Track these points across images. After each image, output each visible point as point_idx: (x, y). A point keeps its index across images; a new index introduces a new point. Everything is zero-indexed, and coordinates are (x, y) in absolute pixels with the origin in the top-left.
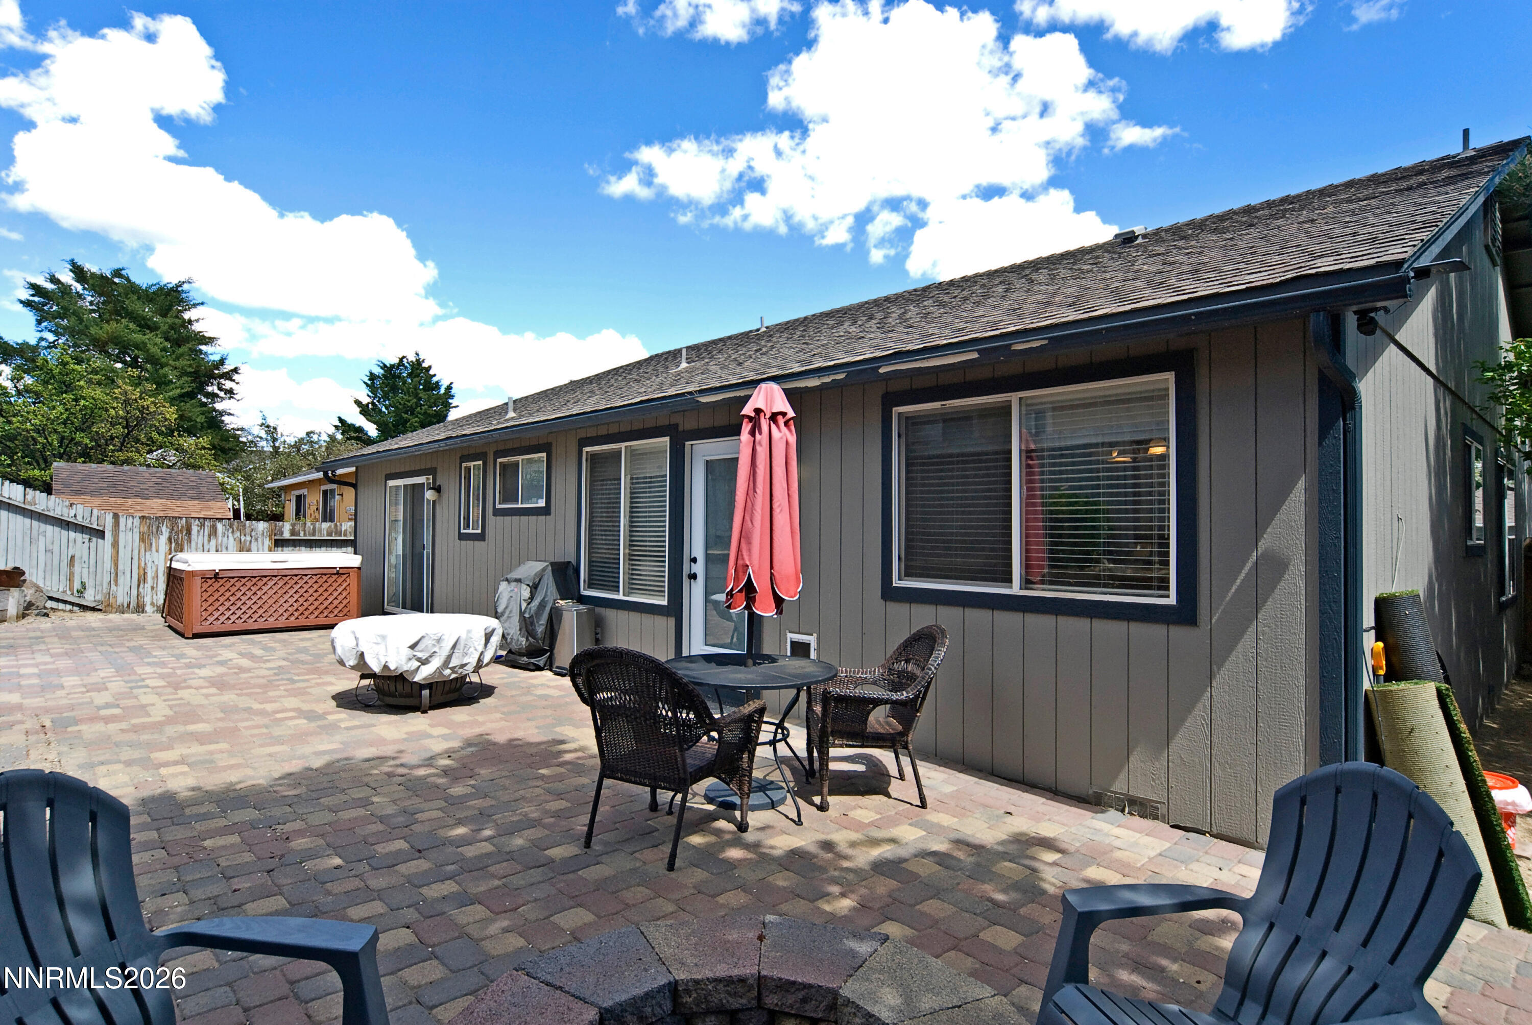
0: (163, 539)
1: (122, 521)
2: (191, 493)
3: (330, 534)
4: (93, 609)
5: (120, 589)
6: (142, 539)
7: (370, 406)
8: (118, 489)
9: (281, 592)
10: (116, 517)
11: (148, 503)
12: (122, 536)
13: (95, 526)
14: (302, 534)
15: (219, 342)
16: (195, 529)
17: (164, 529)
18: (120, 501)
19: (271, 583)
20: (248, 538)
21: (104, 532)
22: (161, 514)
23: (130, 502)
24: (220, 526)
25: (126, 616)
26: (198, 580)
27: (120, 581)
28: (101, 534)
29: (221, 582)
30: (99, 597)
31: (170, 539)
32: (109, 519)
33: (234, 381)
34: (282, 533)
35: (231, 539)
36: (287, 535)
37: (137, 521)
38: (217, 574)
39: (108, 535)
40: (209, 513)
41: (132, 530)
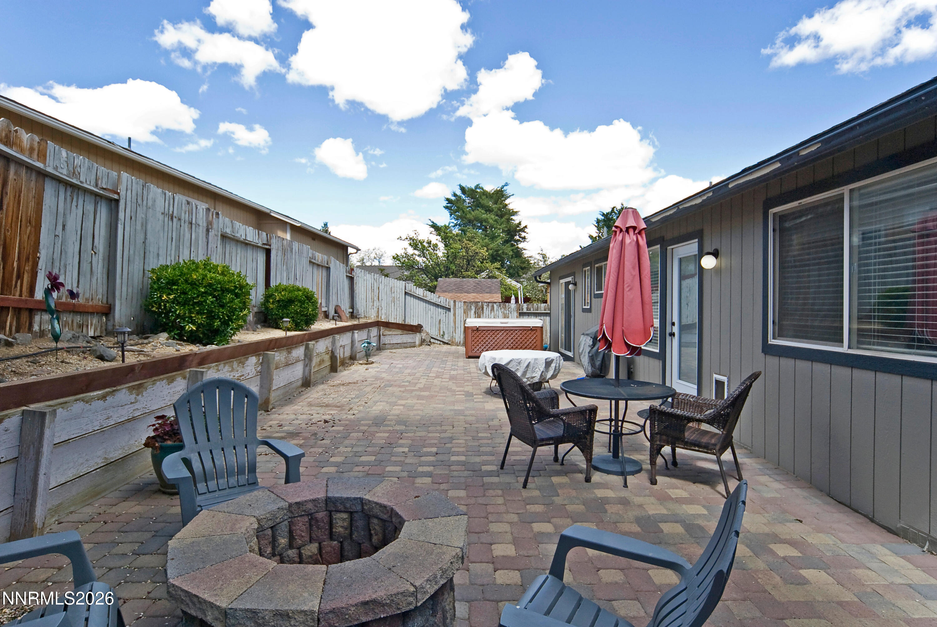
0: (473, 312)
1: (457, 303)
2: (488, 290)
3: (545, 310)
4: (447, 344)
5: (457, 335)
6: (465, 312)
7: (597, 238)
8: (460, 289)
9: (505, 338)
10: (455, 302)
11: (469, 295)
12: (457, 310)
13: (447, 306)
14: (532, 309)
15: (519, 213)
16: (485, 307)
17: (473, 307)
18: (459, 295)
19: (501, 334)
20: (507, 312)
21: (450, 309)
22: (472, 300)
23: (463, 295)
24: (495, 306)
25: (459, 347)
26: (470, 330)
27: (457, 331)
28: (449, 310)
29: (480, 332)
30: (449, 339)
31: (475, 312)
32: (452, 303)
33: (525, 232)
34: (523, 309)
35: (500, 312)
36: (525, 310)
37: (462, 303)
38: (477, 328)
39: (452, 310)
40: (492, 300)
41: (460, 308)
